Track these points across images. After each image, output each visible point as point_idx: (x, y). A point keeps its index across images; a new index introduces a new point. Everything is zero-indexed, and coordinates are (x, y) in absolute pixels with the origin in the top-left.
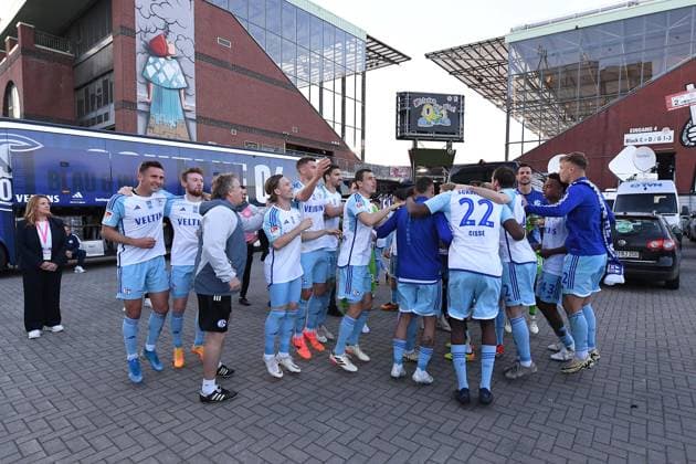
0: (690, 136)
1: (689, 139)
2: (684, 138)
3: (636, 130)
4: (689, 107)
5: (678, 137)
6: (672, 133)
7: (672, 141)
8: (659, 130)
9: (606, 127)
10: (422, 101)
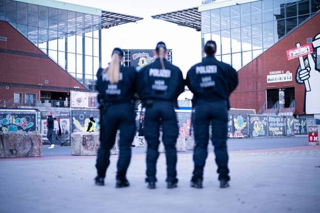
0: (301, 76)
1: (300, 78)
2: (298, 78)
3: (273, 73)
4: (298, 58)
5: (295, 77)
6: (291, 75)
7: (291, 80)
8: (285, 73)
9: (257, 70)
10: (138, 55)
